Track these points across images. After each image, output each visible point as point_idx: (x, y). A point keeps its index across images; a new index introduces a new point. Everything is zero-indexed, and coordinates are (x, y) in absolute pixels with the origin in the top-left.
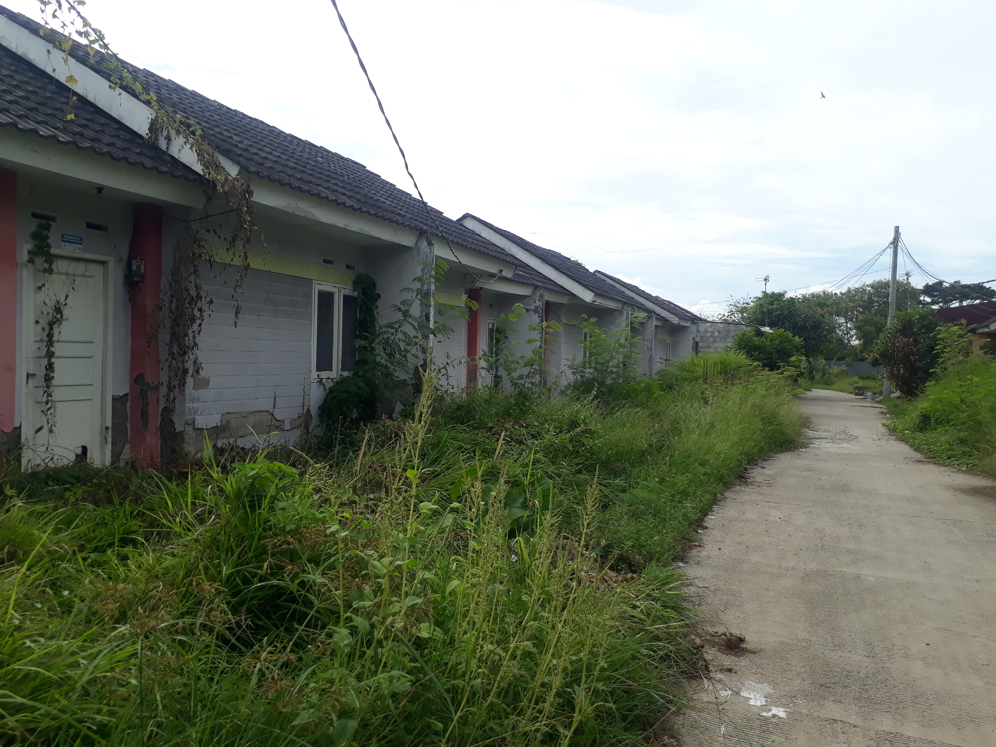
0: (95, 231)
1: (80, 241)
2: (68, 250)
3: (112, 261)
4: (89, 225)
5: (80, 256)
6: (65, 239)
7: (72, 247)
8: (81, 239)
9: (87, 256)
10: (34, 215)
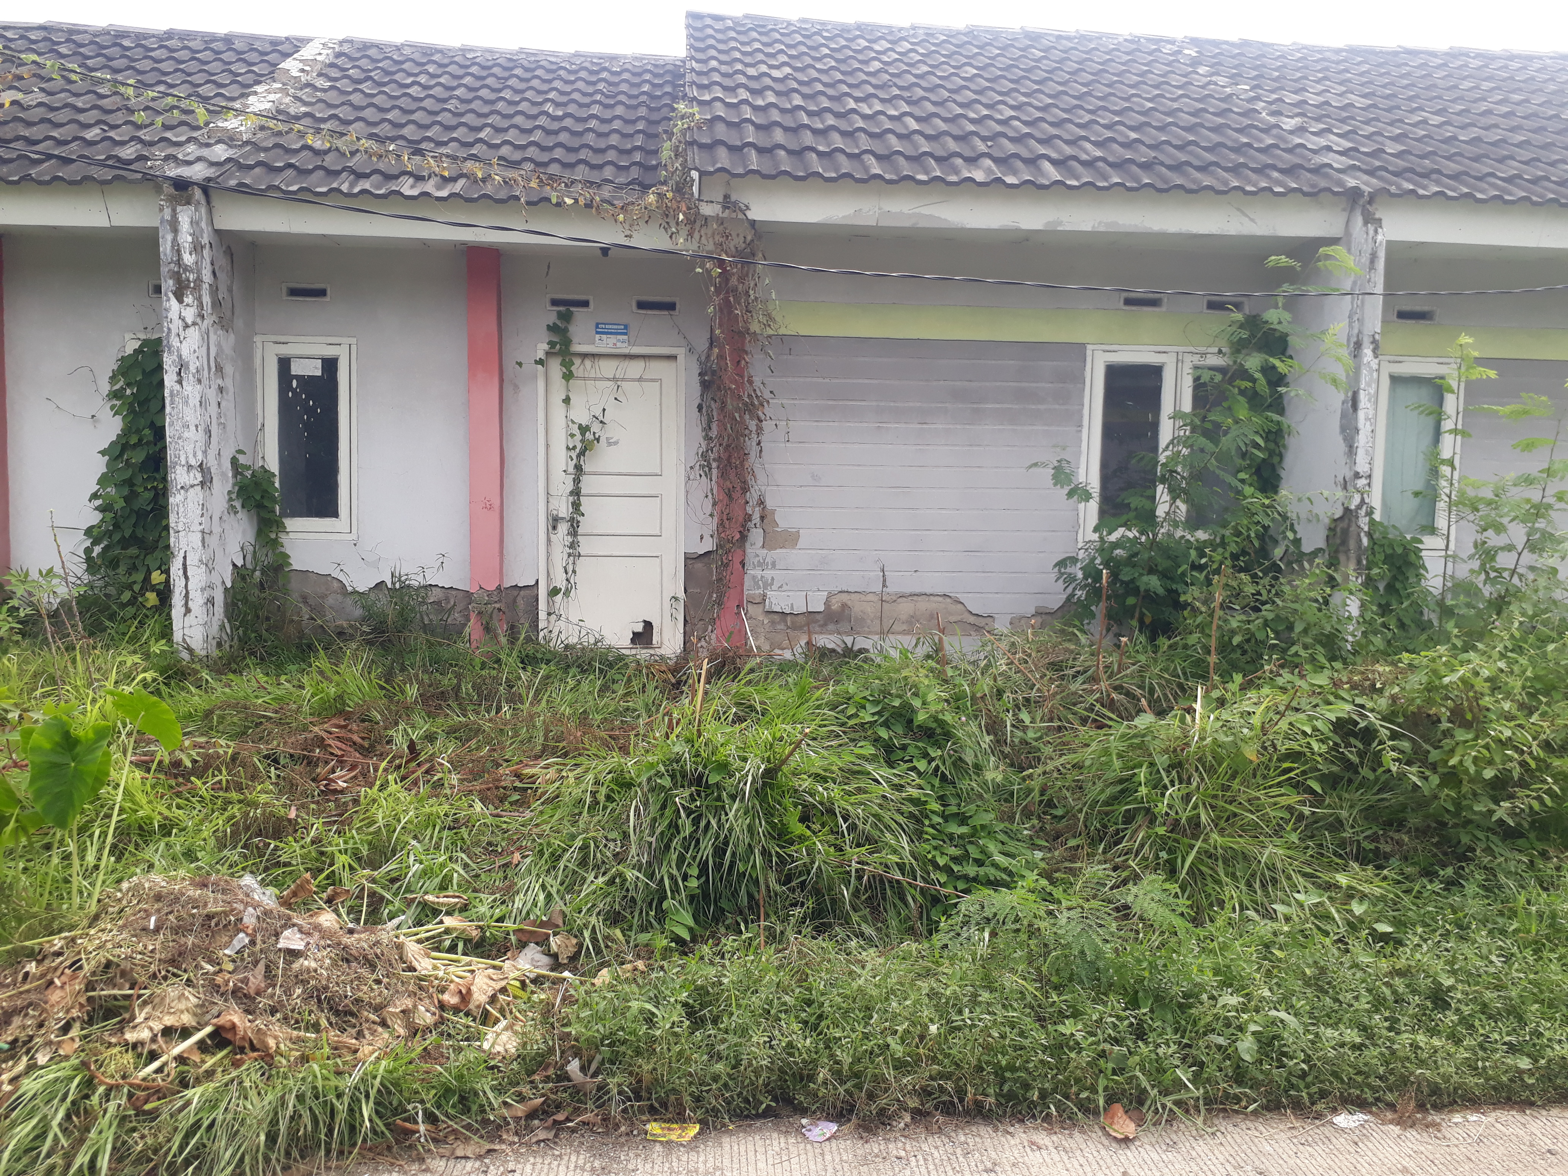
0: (650, 312)
1: (625, 330)
2: (606, 344)
3: (681, 352)
4: (641, 305)
5: (626, 351)
6: (600, 329)
7: (612, 339)
8: (626, 327)
9: (636, 350)
10: (555, 302)
